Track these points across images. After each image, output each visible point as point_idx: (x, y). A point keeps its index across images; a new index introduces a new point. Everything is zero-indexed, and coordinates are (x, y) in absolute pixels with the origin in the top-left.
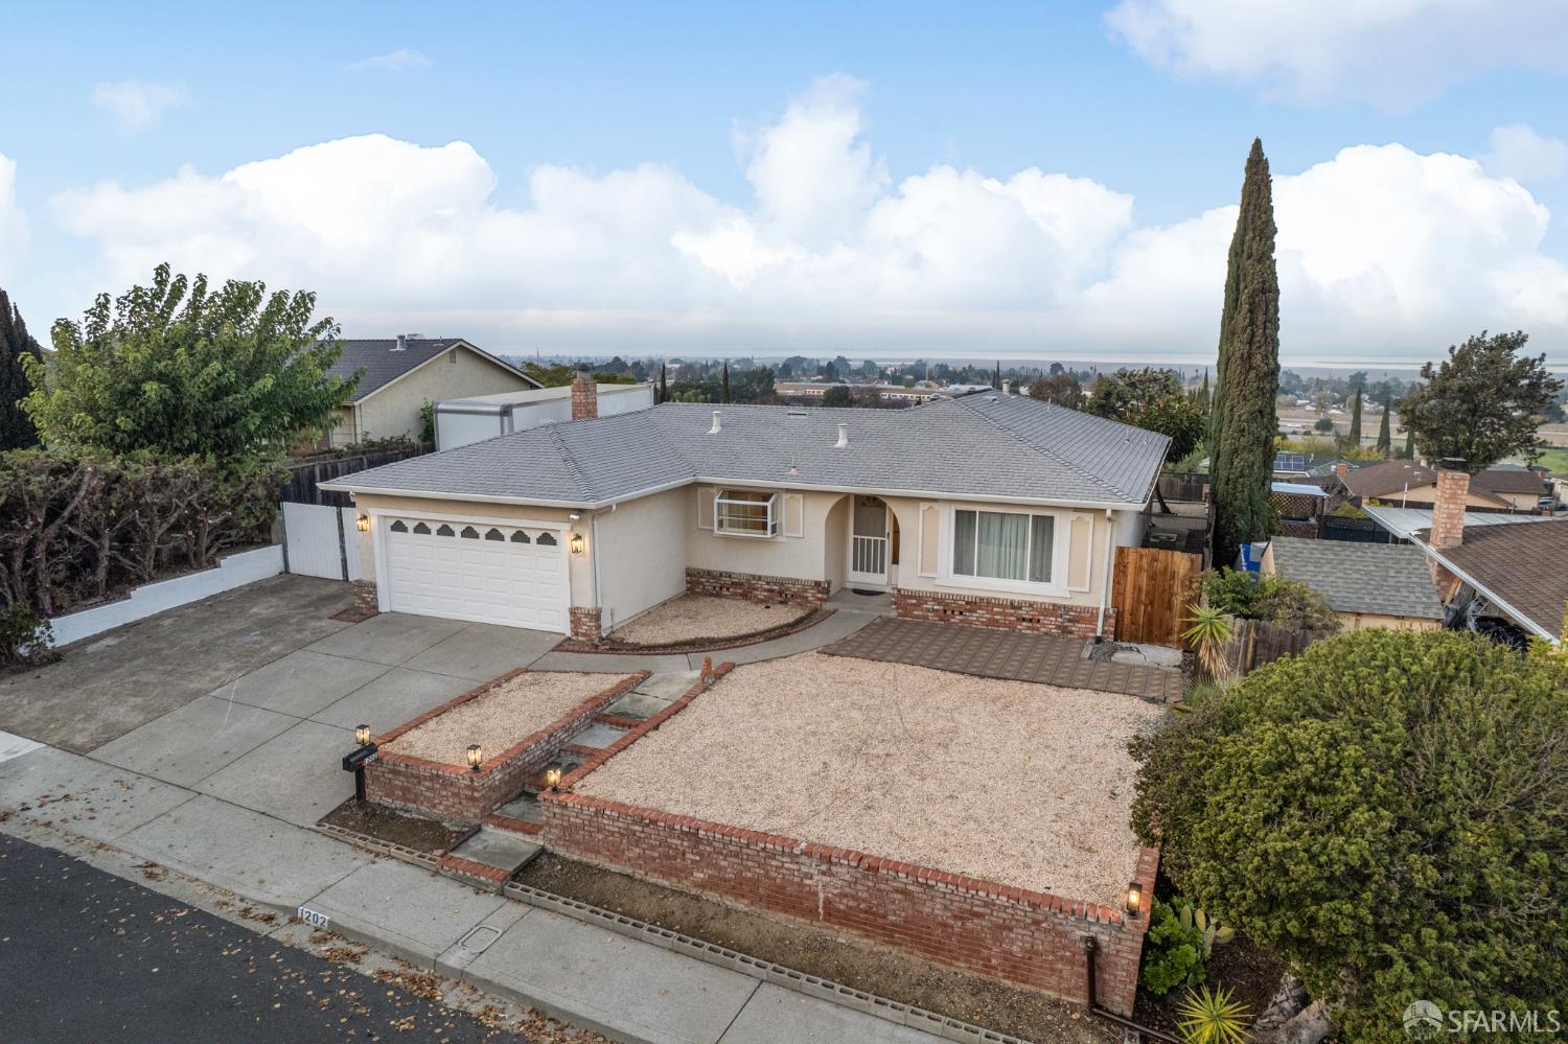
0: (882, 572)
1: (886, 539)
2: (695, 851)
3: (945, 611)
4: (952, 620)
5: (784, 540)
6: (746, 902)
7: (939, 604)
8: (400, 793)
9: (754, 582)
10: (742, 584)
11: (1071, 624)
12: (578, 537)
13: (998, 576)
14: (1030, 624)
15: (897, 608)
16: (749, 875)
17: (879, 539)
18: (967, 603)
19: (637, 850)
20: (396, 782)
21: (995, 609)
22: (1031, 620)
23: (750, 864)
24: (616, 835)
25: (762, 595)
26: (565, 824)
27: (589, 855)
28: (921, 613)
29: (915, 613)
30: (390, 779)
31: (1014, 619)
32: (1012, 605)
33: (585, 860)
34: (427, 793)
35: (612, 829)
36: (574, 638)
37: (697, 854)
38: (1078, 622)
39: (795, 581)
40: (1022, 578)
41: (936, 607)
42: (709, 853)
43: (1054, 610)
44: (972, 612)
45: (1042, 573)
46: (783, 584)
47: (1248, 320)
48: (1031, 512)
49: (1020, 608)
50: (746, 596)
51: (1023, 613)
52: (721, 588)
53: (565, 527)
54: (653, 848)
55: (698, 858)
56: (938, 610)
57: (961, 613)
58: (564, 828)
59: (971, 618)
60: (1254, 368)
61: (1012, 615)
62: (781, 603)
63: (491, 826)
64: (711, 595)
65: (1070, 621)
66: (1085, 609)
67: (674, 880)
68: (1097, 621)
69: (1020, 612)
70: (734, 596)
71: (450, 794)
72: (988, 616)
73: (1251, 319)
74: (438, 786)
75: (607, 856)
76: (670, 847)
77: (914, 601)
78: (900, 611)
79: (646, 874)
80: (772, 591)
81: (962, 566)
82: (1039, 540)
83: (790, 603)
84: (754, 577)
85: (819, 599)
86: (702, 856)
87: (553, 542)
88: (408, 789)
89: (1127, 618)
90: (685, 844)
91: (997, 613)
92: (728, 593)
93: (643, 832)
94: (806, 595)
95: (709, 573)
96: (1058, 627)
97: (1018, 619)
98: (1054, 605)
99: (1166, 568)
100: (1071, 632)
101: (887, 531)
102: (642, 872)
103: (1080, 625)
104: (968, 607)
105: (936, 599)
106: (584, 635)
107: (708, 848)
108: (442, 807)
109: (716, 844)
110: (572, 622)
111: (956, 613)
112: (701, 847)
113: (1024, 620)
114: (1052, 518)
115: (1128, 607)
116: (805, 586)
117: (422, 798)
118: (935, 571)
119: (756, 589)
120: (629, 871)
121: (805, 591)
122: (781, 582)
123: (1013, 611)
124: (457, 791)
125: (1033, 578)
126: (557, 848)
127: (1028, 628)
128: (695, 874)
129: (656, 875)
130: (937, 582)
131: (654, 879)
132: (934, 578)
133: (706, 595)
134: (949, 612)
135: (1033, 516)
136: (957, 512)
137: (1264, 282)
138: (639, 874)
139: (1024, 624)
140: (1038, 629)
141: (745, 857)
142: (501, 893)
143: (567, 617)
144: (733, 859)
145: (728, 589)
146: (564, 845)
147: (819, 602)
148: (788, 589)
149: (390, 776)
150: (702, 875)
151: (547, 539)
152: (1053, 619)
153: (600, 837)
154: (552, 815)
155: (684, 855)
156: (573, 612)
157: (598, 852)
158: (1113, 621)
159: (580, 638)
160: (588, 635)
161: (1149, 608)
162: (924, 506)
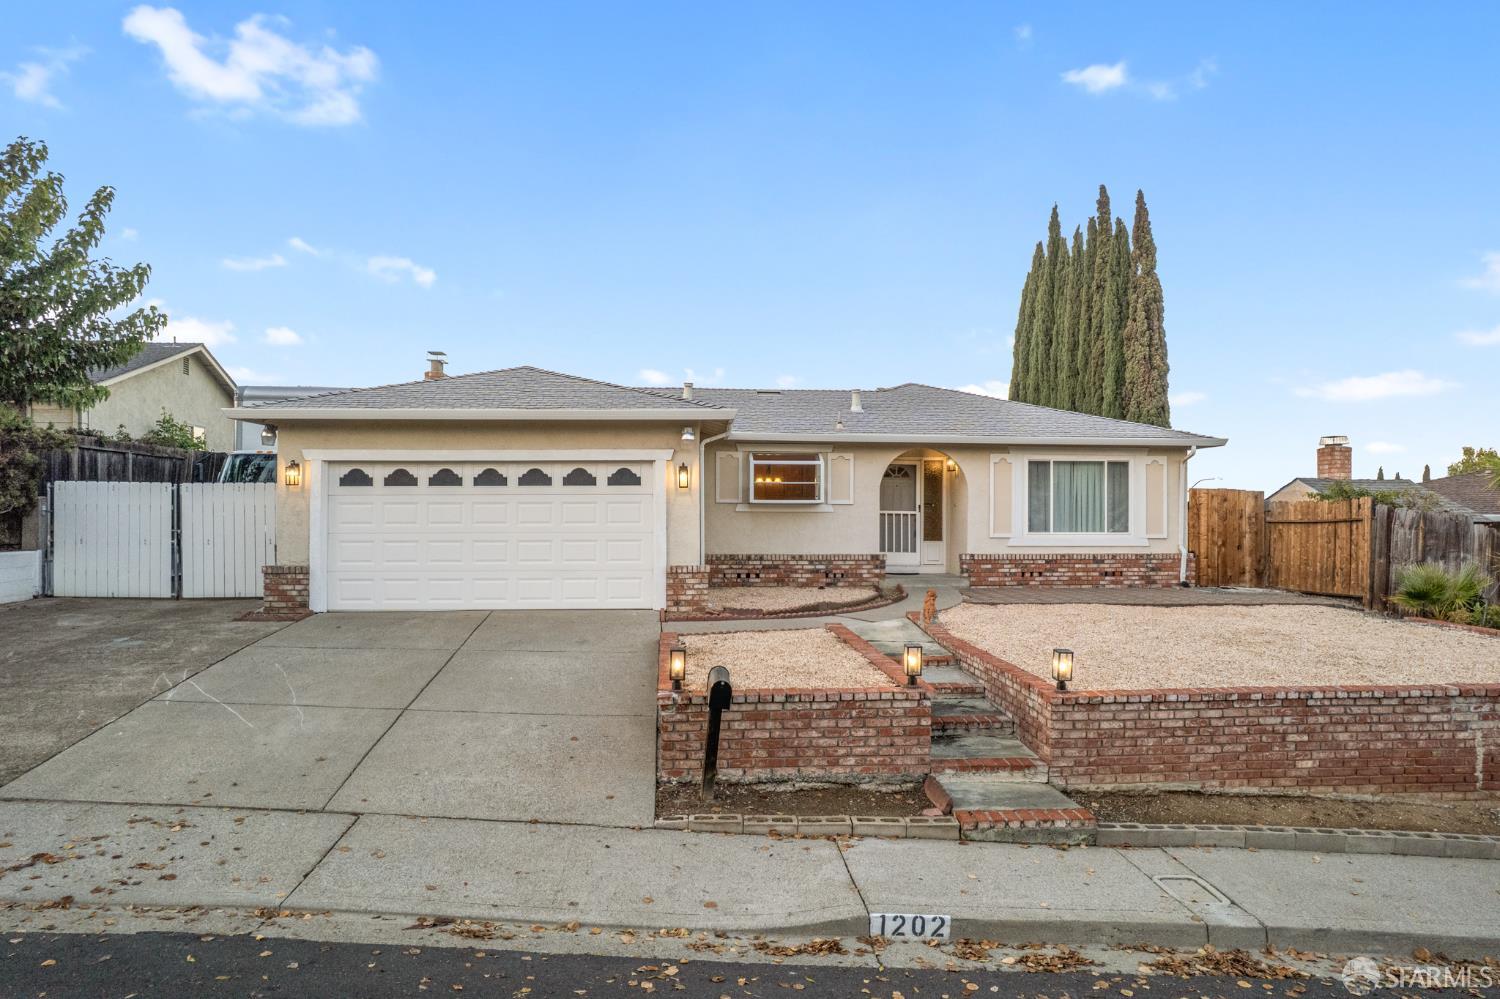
0: (914, 550)
1: (917, 513)
2: (1301, 728)
3: (1023, 574)
4: (1031, 583)
5: (830, 509)
6: (1372, 788)
7: (1016, 567)
8: (763, 754)
9: (791, 563)
10: (776, 567)
11: (1154, 573)
12: (683, 468)
13: (1071, 530)
14: (1113, 578)
15: (970, 576)
16: (1380, 745)
17: (909, 513)
18: (1048, 562)
19: (1212, 749)
20: (757, 734)
21: (1077, 566)
22: (1113, 574)
23: (1382, 727)
24: (1179, 733)
25: (803, 578)
26: (1091, 735)
27: (1129, 777)
28: (997, 579)
29: (990, 579)
30: (743, 731)
31: (1097, 574)
32: (1096, 560)
33: (1124, 787)
34: (822, 742)
35: (1171, 724)
36: (674, 609)
37: (1304, 732)
38: (1160, 570)
39: (845, 558)
40: (1102, 530)
41: (1013, 571)
42: (1323, 726)
43: (1136, 560)
44: (1053, 571)
45: (1119, 522)
46: (830, 562)
47: (1146, 325)
48: (1106, 458)
49: (1102, 561)
50: (783, 581)
51: (1106, 567)
52: (748, 576)
53: (661, 455)
54: (1236, 739)
55: (1306, 738)
56: (1015, 574)
57: (1040, 574)
58: (1089, 743)
59: (1052, 578)
60: (1155, 368)
61: (1094, 570)
62: (828, 585)
63: (948, 771)
64: (735, 585)
65: (1153, 569)
66: (1166, 556)
67: (1267, 782)
68: (1179, 566)
69: (1102, 566)
70: (766, 583)
71: (872, 732)
72: (1069, 574)
73: (1149, 324)
74: (848, 723)
75: (1161, 771)
76: (1263, 732)
77: (989, 566)
78: (973, 579)
79: (1223, 784)
80: (817, 571)
81: (1037, 523)
82: (1117, 487)
83: (840, 584)
84: (793, 557)
85: (877, 576)
86: (1310, 733)
87: (635, 481)
88: (782, 744)
89: (1204, 562)
90: (1287, 720)
91: (1079, 570)
92: (757, 580)
93: (1222, 717)
94: (859, 571)
95: (732, 557)
96: (1142, 578)
97: (1101, 574)
98: (1136, 555)
99: (1234, 507)
100: (1154, 582)
101: (918, 503)
102: (1215, 783)
103: (1162, 573)
104: (1048, 566)
105: (1014, 561)
106: (688, 603)
107: (1321, 719)
108: (852, 761)
109: (1333, 710)
110: (669, 586)
111: (1035, 574)
112: (1311, 720)
113: (1106, 574)
114: (1125, 465)
115: (1203, 550)
116: (859, 561)
117: (810, 753)
118: (1010, 531)
119: (796, 572)
120: (1196, 787)
121: (859, 567)
122: (828, 560)
123: (1095, 566)
124: (887, 723)
125: (1113, 528)
126: (1072, 780)
127: (1112, 582)
128: (1300, 764)
129: (1237, 782)
130: (1011, 543)
131: (1235, 788)
132: (1008, 538)
133: (727, 585)
134: (1028, 575)
135: (1109, 463)
136: (1030, 463)
137: (1155, 293)
138: (1213, 786)
139: (1107, 578)
140: (1121, 583)
141: (1375, 719)
142: (1094, 842)
143: (661, 581)
144: (1357, 728)
145: (758, 576)
146: (1085, 774)
147: (877, 579)
148: (838, 567)
149: (744, 725)
150: (1310, 764)
151: (624, 477)
152: (1136, 569)
153: (1151, 742)
154: (1069, 726)
155: (1284, 739)
156: (673, 573)
157: (1143, 770)
158: (1193, 565)
159: (683, 609)
160: (696, 603)
161: (1223, 549)
162: (995, 458)
